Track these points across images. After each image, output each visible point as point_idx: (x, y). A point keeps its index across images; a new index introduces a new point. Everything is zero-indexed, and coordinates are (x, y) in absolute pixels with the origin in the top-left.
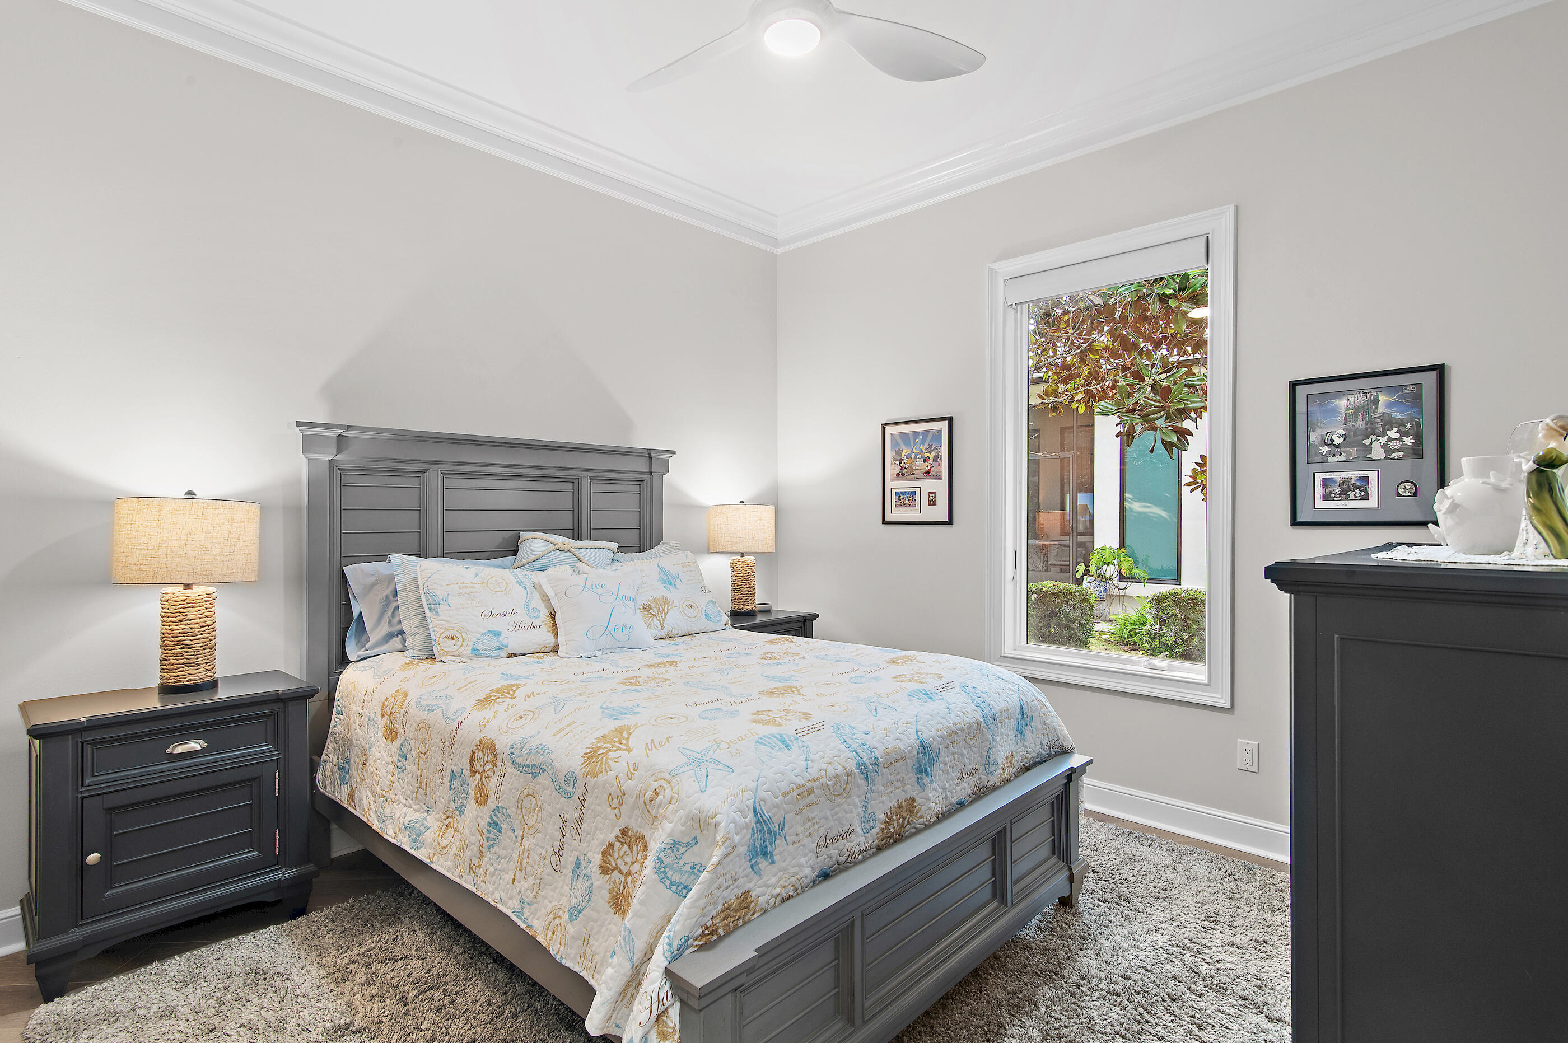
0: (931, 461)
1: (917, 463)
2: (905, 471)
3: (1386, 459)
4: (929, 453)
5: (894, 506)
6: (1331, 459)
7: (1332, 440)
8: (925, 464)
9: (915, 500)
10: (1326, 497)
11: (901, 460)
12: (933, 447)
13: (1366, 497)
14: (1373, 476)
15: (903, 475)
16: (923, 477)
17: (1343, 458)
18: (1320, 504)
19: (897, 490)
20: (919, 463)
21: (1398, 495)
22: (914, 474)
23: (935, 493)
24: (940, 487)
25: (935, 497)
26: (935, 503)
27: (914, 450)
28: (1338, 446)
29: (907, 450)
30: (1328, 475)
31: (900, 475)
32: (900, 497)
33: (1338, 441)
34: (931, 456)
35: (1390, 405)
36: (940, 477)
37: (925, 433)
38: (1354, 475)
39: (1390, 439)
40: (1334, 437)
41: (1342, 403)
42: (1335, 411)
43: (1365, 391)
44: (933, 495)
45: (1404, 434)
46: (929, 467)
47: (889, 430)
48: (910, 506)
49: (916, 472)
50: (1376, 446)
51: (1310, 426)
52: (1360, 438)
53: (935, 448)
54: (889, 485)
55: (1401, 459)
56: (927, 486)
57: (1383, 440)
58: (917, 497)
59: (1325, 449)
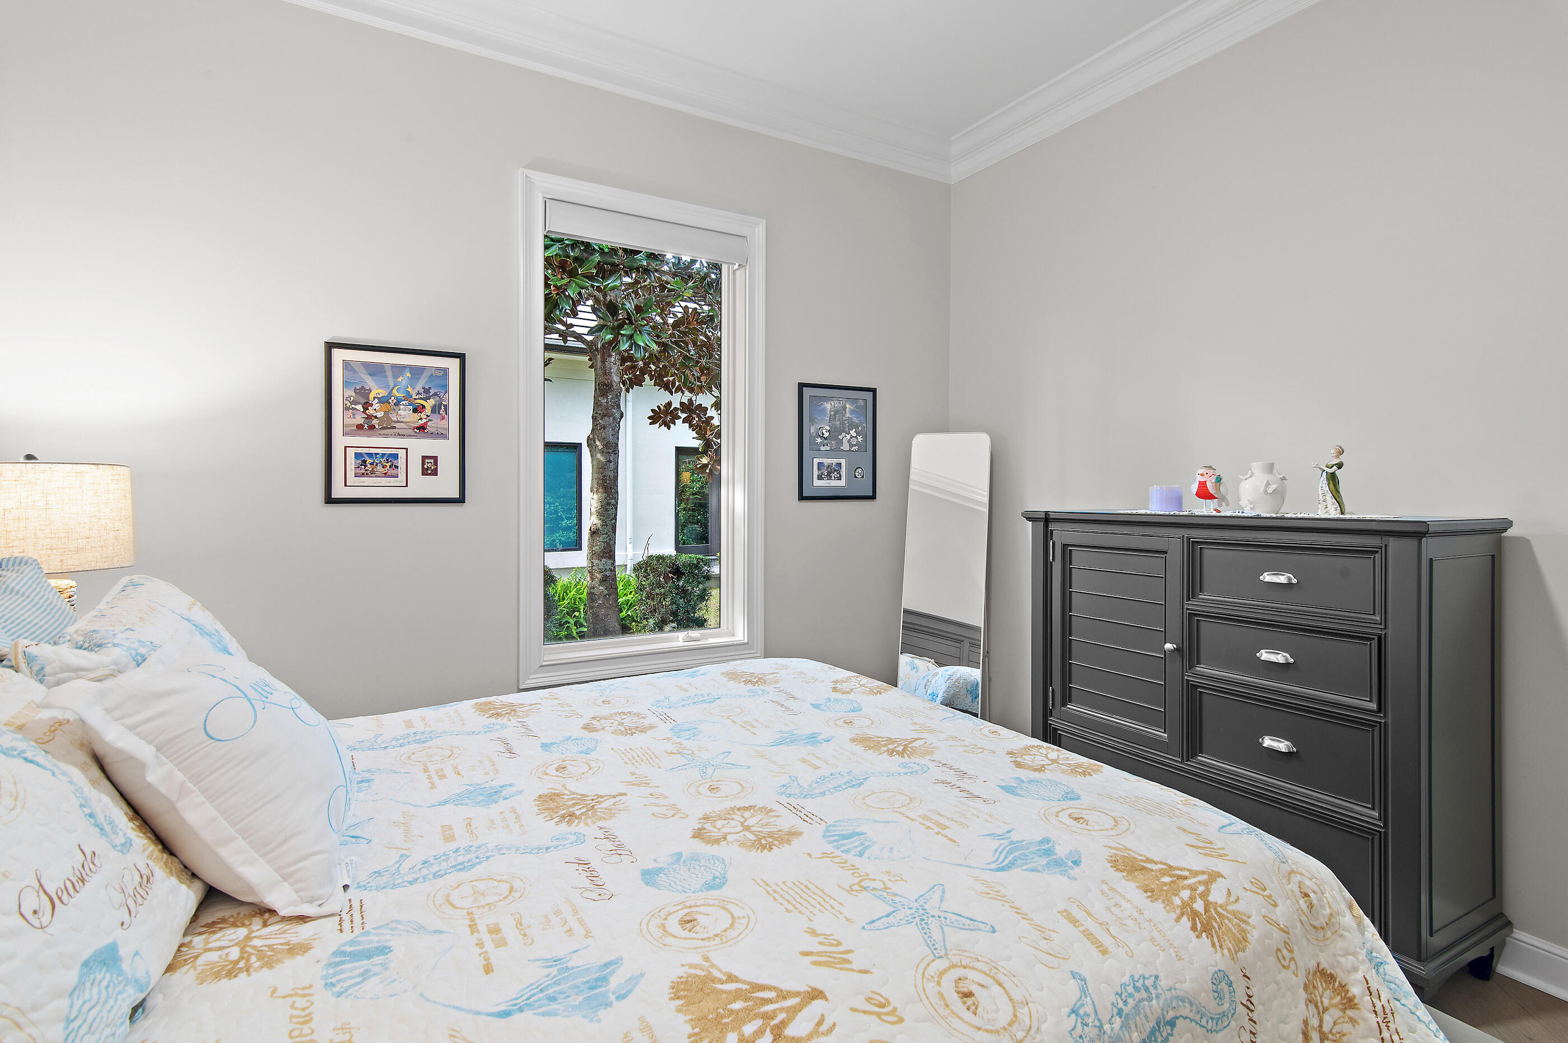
0: (428, 411)
1: (401, 412)
2: (375, 422)
3: (850, 451)
4: (425, 399)
5: (351, 474)
6: (822, 448)
7: (823, 434)
8: (417, 416)
9: (397, 467)
10: (820, 478)
11: (366, 406)
12: (432, 392)
13: (839, 478)
14: (843, 461)
15: (372, 427)
16: (413, 433)
17: (828, 448)
18: (817, 483)
19: (359, 450)
20: (405, 413)
21: (856, 477)
22: (395, 428)
23: (435, 458)
24: (447, 451)
25: (436, 463)
26: (435, 473)
27: (395, 391)
28: (826, 439)
29: (379, 391)
30: (820, 460)
31: (367, 427)
32: (364, 462)
33: (826, 435)
34: (429, 404)
35: (852, 412)
36: (443, 436)
37: (417, 372)
38: (835, 461)
39: (852, 437)
40: (824, 431)
41: (828, 406)
42: (824, 410)
43: (840, 399)
44: (432, 461)
45: (858, 433)
46: (424, 421)
47: (339, 356)
48: (386, 475)
49: (397, 425)
50: (845, 441)
51: (812, 421)
52: (837, 434)
53: (435, 394)
54: (339, 441)
55: (856, 451)
56: (420, 447)
57: (848, 437)
58: (401, 462)
59: (819, 440)
